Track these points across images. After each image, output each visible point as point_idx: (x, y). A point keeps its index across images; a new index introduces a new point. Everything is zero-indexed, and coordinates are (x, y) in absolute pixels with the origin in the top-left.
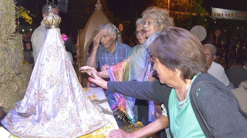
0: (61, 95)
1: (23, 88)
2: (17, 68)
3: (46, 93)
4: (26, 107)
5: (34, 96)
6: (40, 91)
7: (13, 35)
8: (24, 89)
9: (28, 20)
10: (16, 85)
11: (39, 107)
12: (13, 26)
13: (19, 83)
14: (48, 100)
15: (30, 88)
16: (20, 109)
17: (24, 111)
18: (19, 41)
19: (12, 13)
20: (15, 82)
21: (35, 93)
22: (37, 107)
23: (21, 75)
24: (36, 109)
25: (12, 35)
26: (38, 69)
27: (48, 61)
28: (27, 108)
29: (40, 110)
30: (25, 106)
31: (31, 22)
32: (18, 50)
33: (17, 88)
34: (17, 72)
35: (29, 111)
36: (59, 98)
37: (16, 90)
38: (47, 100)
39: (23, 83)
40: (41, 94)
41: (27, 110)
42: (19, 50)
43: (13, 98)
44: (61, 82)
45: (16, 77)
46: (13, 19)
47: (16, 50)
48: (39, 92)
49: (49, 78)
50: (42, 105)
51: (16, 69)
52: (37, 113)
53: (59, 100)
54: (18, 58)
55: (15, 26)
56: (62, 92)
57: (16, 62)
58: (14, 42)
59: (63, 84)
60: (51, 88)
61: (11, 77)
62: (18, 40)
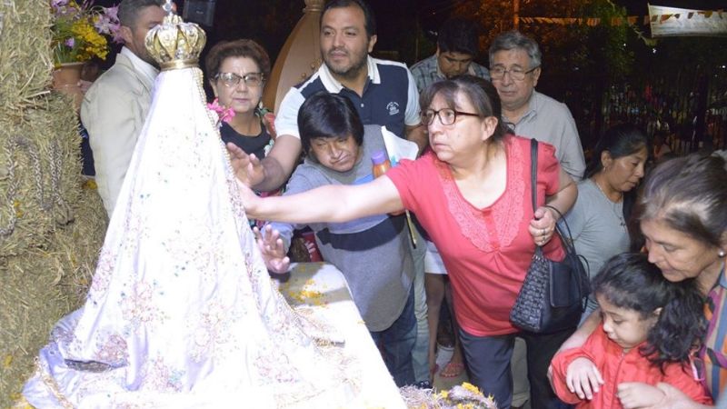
0: (212, 300)
1: (82, 271)
2: (60, 206)
3: (162, 294)
4: (94, 342)
5: (120, 303)
6: (141, 289)
7: (44, 93)
8: (85, 271)
9: (93, 46)
10: (57, 261)
11: (138, 340)
12: (44, 64)
13: (69, 254)
14: (169, 318)
15: (103, 277)
16: (72, 346)
17: (86, 355)
18: (67, 115)
19: (39, 20)
20: (55, 250)
21: (123, 294)
22: (130, 341)
23: (75, 227)
24: (126, 347)
25: (43, 95)
26: (130, 211)
27: (166, 181)
28: (97, 345)
29: (143, 351)
30: (90, 339)
31: (106, 53)
32: (63, 144)
33: (60, 270)
34: (60, 217)
35: (105, 354)
36: (205, 310)
37: (58, 280)
38: (166, 317)
39: (83, 253)
40: (145, 299)
41: (97, 350)
42: (66, 144)
43: (47, 305)
44: (212, 255)
45: (58, 234)
46: (42, 40)
47: (56, 145)
48: (135, 289)
49: (170, 240)
50: (150, 334)
51: (57, 207)
52: (132, 359)
53: (208, 315)
54: (64, 172)
55: (52, 65)
56: (216, 287)
57: (58, 184)
58: (48, 118)
59: (219, 263)
60: (176, 275)
61: (41, 235)
62: (61, 113)
